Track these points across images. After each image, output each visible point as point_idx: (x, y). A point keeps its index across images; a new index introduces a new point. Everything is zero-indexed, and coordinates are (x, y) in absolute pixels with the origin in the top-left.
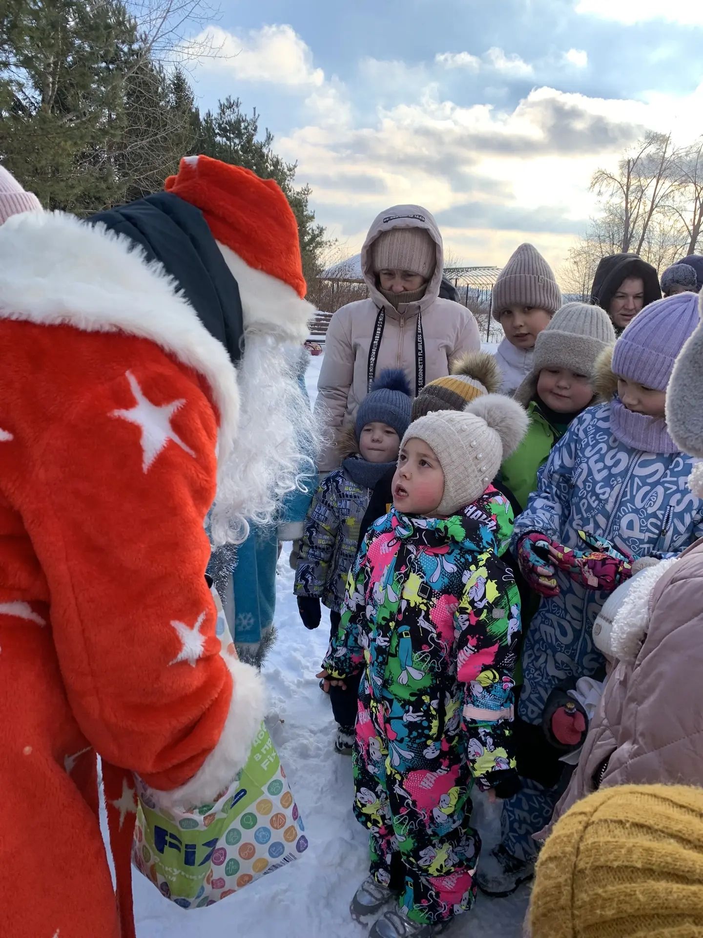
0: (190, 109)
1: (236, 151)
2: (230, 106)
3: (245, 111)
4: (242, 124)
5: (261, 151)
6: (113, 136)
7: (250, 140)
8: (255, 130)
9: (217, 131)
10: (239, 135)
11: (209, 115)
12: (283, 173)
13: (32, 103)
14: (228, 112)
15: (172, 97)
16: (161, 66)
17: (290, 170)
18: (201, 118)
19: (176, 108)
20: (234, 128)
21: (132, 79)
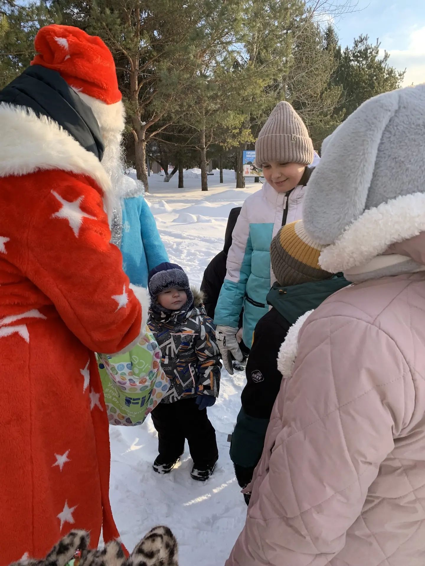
0: (334, 48)
1: (363, 69)
2: (361, 41)
3: (371, 42)
4: (369, 51)
5: (380, 66)
6: (285, 72)
7: (373, 60)
8: (377, 53)
9: (352, 58)
10: (366, 58)
11: (347, 49)
12: (394, 77)
14: (360, 45)
15: (325, 42)
16: (318, 25)
17: (400, 75)
18: (342, 52)
19: (327, 48)
20: (364, 54)
21: (299, 37)
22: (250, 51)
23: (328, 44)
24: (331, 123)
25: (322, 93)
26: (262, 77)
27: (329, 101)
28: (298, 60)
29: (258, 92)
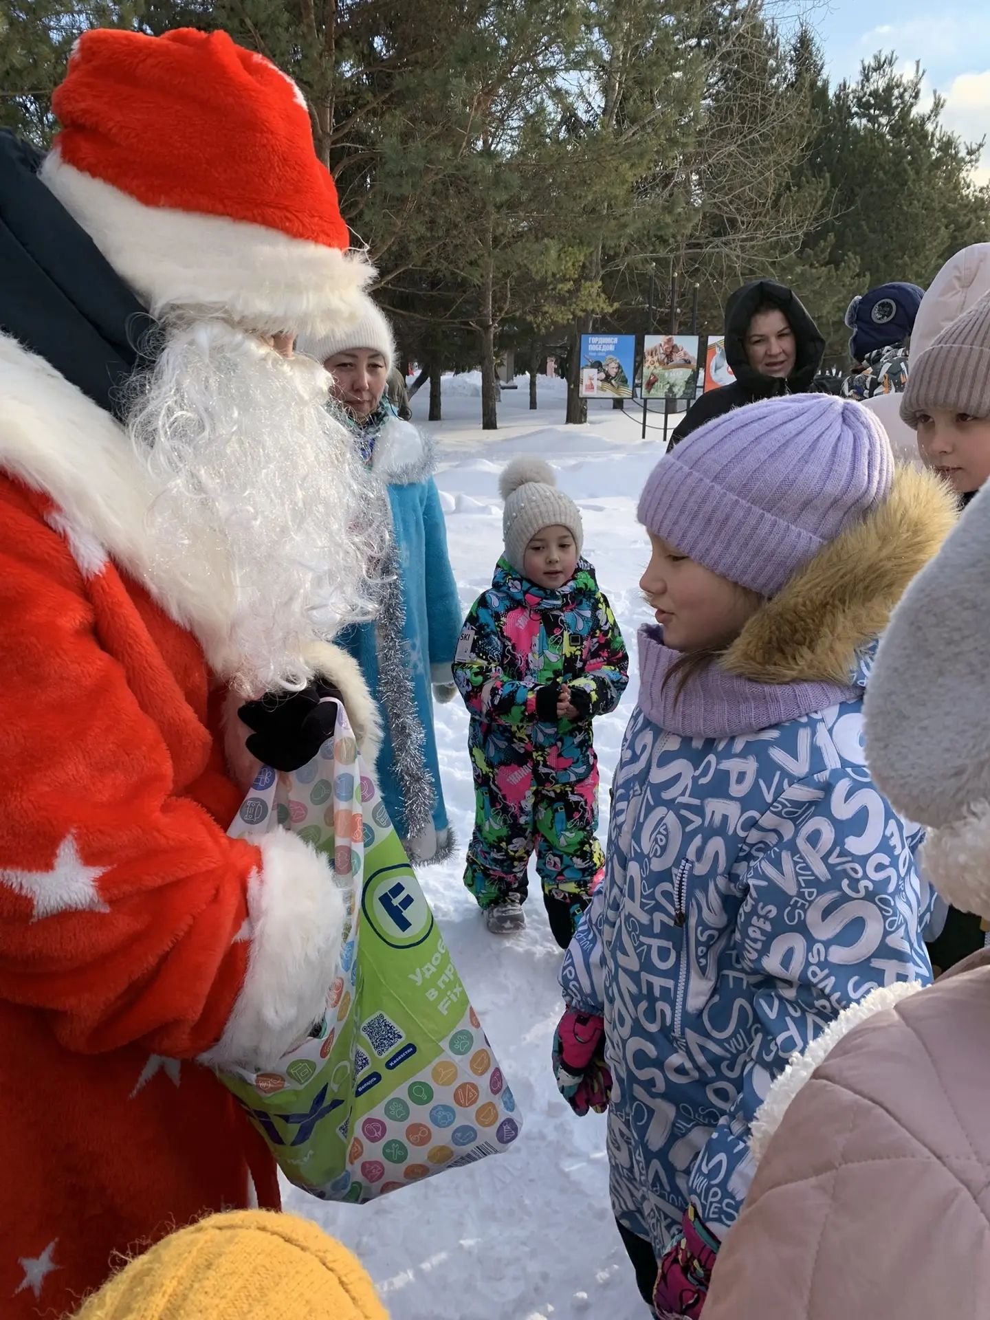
0: (813, 84)
1: (882, 136)
2: (879, 67)
3: (904, 72)
4: (896, 92)
5: (923, 129)
6: (685, 145)
7: (905, 113)
8: (916, 97)
9: (854, 109)
10: (889, 111)
11: (843, 87)
12: (959, 160)
13: (597, 115)
14: (875, 76)
15: (790, 70)
16: (774, 28)
17: (970, 153)
18: (831, 94)
19: (792, 85)
20: (883, 100)
21: (725, 57)
22: (606, 90)
23: (798, 75)
24: (799, 269)
25: (779, 196)
26: (628, 159)
27: (792, 217)
28: (721, 112)
29: (620, 192)
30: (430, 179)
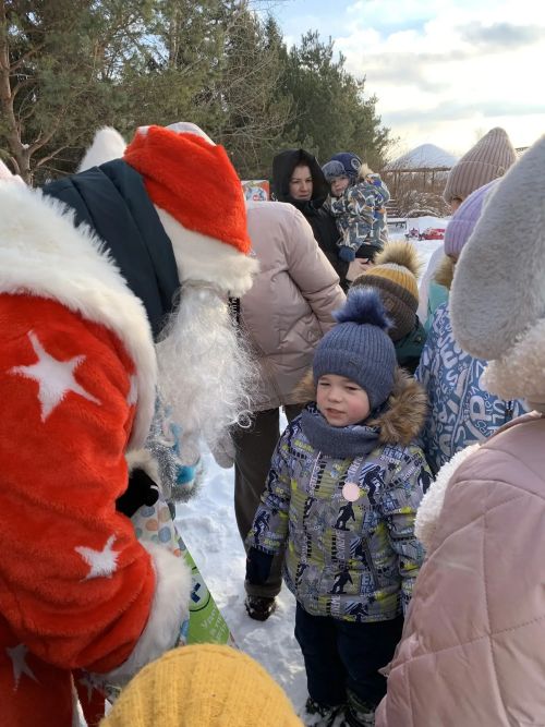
0: (279, 47)
1: (316, 75)
2: (311, 39)
4: (321, 52)
5: (336, 72)
6: (218, 77)
7: (326, 64)
8: (331, 55)
9: (301, 61)
10: (318, 61)
11: (294, 48)
12: (354, 87)
13: (165, 61)
14: (309, 43)
15: (266, 39)
16: (256, 16)
17: (360, 84)
18: (288, 51)
19: (269, 46)
20: (314, 56)
21: (232, 30)
22: (169, 46)
23: (270, 41)
24: (283, 144)
25: (269, 105)
26: (187, 84)
27: (277, 116)
28: (234, 60)
29: (185, 102)
30: (74, 95)
